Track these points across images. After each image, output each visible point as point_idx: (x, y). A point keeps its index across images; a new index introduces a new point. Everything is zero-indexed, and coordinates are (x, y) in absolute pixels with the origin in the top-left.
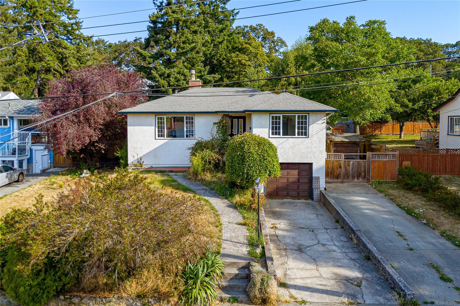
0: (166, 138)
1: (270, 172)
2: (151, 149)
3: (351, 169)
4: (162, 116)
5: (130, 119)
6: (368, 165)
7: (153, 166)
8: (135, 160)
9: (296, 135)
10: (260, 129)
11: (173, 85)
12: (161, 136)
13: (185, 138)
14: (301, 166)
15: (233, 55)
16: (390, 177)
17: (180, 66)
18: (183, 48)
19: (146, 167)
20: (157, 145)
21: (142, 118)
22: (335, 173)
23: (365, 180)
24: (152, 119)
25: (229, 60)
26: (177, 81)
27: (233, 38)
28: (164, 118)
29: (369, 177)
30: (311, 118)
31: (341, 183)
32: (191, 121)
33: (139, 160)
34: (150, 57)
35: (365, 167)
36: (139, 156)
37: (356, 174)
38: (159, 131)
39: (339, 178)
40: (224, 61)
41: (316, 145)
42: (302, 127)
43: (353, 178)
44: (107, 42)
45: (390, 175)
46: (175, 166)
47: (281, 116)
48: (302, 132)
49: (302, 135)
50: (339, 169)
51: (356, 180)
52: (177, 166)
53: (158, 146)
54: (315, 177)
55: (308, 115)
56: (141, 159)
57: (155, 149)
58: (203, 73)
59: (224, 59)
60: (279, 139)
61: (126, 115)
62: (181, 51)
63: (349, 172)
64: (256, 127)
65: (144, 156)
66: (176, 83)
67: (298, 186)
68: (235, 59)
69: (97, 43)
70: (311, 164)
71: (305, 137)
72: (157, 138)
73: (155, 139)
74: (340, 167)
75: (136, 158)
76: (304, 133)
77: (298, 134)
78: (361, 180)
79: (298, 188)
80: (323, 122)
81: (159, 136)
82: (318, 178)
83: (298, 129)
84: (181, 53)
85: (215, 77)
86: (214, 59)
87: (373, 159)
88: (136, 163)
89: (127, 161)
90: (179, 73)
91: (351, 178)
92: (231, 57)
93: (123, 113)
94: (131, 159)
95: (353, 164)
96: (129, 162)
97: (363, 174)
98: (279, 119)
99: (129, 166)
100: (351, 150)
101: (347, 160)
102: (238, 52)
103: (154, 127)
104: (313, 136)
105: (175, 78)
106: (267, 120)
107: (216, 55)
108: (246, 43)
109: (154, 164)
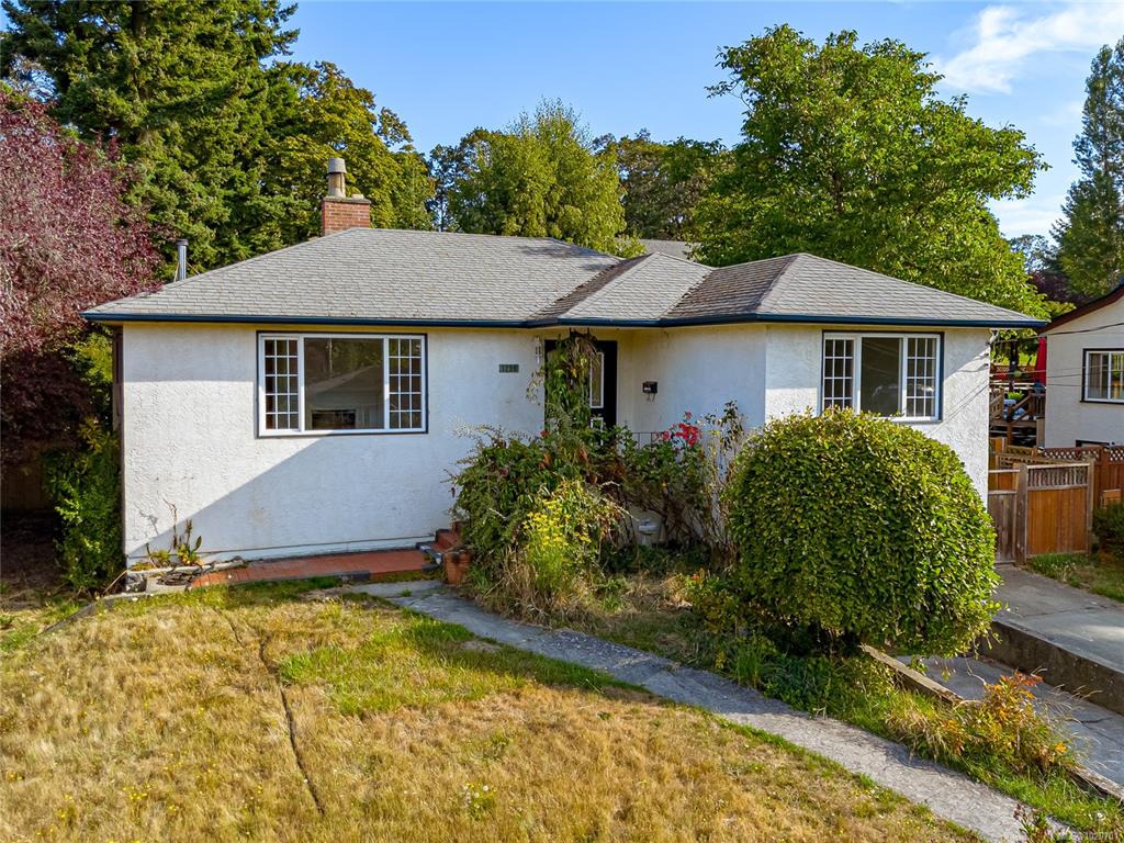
0: (303, 432)
2: (236, 482)
4: (288, 338)
5: (136, 347)
6: (1019, 505)
7: (246, 556)
8: (159, 537)
9: (906, 413)
10: (789, 391)
12: (283, 425)
13: (387, 428)
16: (1071, 542)
19: (216, 562)
20: (264, 465)
24: (244, 349)
28: (294, 344)
33: (181, 532)
36: (182, 517)
38: (270, 401)
45: (1071, 536)
46: (343, 548)
48: (920, 404)
49: (919, 411)
52: (352, 547)
53: (269, 466)
56: (189, 528)
57: (257, 482)
61: (114, 329)
64: (776, 386)
65: (205, 513)
71: (928, 418)
72: (263, 431)
73: (258, 437)
75: (164, 526)
76: (926, 405)
77: (910, 410)
81: (270, 424)
87: (1031, 488)
88: (164, 547)
89: (119, 539)
90: (158, 180)
92: (285, 149)
94: (141, 532)
96: (130, 547)
99: (130, 563)
102: (305, 136)
103: (251, 385)
104: (953, 415)
109: (249, 545)
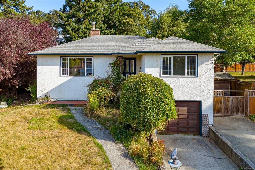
0: (69, 76)
1: (167, 114)
2: (57, 85)
3: (230, 104)
4: (66, 58)
5: (39, 60)
6: (246, 101)
7: (58, 99)
8: (43, 95)
9: (186, 75)
10: (152, 69)
11: (81, 37)
12: (65, 75)
13: (85, 76)
14: (190, 103)
15: (123, 18)
17: (86, 23)
18: (89, 11)
19: (52, 100)
20: (61, 82)
21: (49, 59)
22: (216, 108)
23: (243, 114)
24: (58, 60)
25: (121, 21)
26: (84, 34)
27: (123, 8)
28: (67, 59)
29: (247, 111)
30: (201, 58)
31: (222, 116)
32: (90, 61)
33: (46, 94)
34: (66, 17)
35: (243, 102)
36: (46, 92)
37: (235, 109)
38: (63, 70)
39: (220, 113)
40: (117, 22)
41: (204, 84)
42: (191, 67)
43: (233, 112)
44: (44, 12)
46: (76, 99)
47: (172, 57)
48: (191, 72)
49: (191, 74)
50: (220, 104)
51: (235, 114)
52: (78, 99)
53: (62, 83)
54: (204, 114)
55: (197, 56)
56: (48, 94)
57: (60, 85)
58: (103, 29)
59: (117, 21)
60: (170, 78)
61: (35, 56)
62: (88, 13)
63: (229, 107)
64: (148, 67)
65: (50, 91)
66: (84, 35)
67: (188, 122)
68: (125, 21)
69: (38, 13)
70: (200, 102)
71: (194, 76)
72: (62, 75)
73: (60, 77)
74: (221, 103)
75: (44, 93)
76: (193, 72)
77: (188, 74)
78: (239, 114)
79: (188, 125)
80: (210, 62)
82: (207, 116)
83: (188, 69)
84: (88, 14)
85: (111, 31)
86: (111, 21)
87: (250, 96)
88: (44, 97)
89: (36, 95)
90: (86, 28)
91: (230, 112)
92: (122, 20)
93: (33, 55)
94: (40, 93)
95: (232, 100)
96: (38, 96)
97: (241, 109)
98: (170, 59)
99: (38, 99)
100: (223, 86)
101: (227, 96)
102: (126, 17)
103: (59, 67)
104: (202, 75)
105: (83, 32)
106: (158, 60)
107: (112, 19)
108: (132, 11)
109: (59, 97)
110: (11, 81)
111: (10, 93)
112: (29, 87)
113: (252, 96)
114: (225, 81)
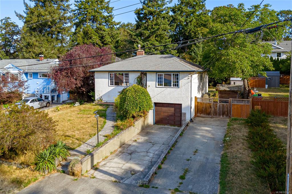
0: (114, 86)
2: (107, 92)
3: (218, 109)
4: (112, 73)
5: (96, 75)
6: (230, 107)
7: (108, 102)
8: (99, 98)
9: (172, 86)
12: (112, 85)
13: (124, 86)
14: (176, 105)
15: (199, 29)
16: (246, 116)
19: (103, 102)
21: (102, 74)
22: (207, 111)
23: (228, 117)
24: (107, 75)
29: (231, 115)
30: (181, 75)
31: (211, 118)
32: (127, 75)
34: (135, 35)
35: (227, 108)
37: (221, 113)
38: (111, 81)
39: (210, 115)
41: (184, 93)
42: (175, 81)
43: (220, 115)
45: (246, 115)
47: (163, 74)
48: (175, 84)
49: (175, 86)
50: (210, 109)
51: (221, 117)
53: (110, 90)
54: (183, 113)
55: (179, 73)
56: (101, 97)
57: (109, 92)
60: (162, 88)
61: (94, 72)
63: (217, 111)
64: (149, 81)
65: (103, 95)
70: (181, 105)
71: (177, 87)
72: (110, 85)
74: (211, 108)
75: (99, 97)
76: (177, 85)
77: (173, 86)
78: (225, 116)
80: (188, 78)
81: (111, 85)
82: (185, 114)
83: (173, 82)
87: (233, 103)
88: (99, 99)
90: (152, 44)
91: (218, 115)
93: (92, 72)
94: (97, 97)
95: (219, 106)
96: (96, 99)
97: (226, 113)
98: (162, 76)
101: (215, 103)
103: (108, 79)
104: (182, 87)
106: (155, 76)
109: (108, 100)
110: (81, 88)
111: (83, 97)
112: (91, 92)
113: (235, 104)
114: (233, 92)
